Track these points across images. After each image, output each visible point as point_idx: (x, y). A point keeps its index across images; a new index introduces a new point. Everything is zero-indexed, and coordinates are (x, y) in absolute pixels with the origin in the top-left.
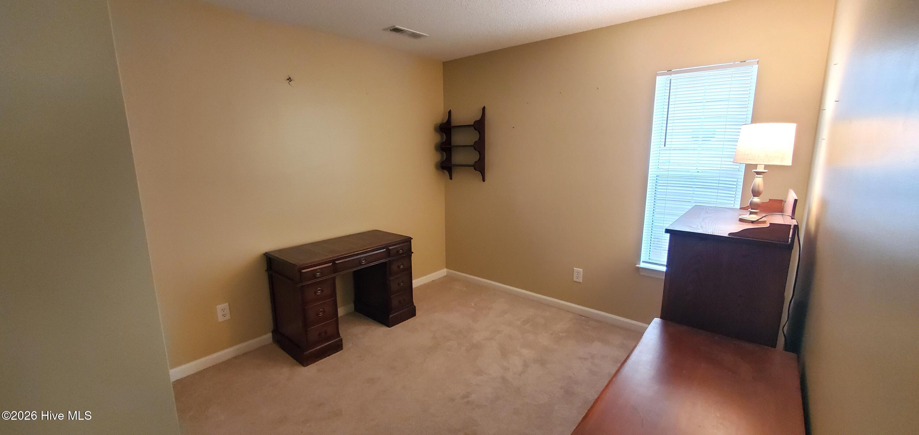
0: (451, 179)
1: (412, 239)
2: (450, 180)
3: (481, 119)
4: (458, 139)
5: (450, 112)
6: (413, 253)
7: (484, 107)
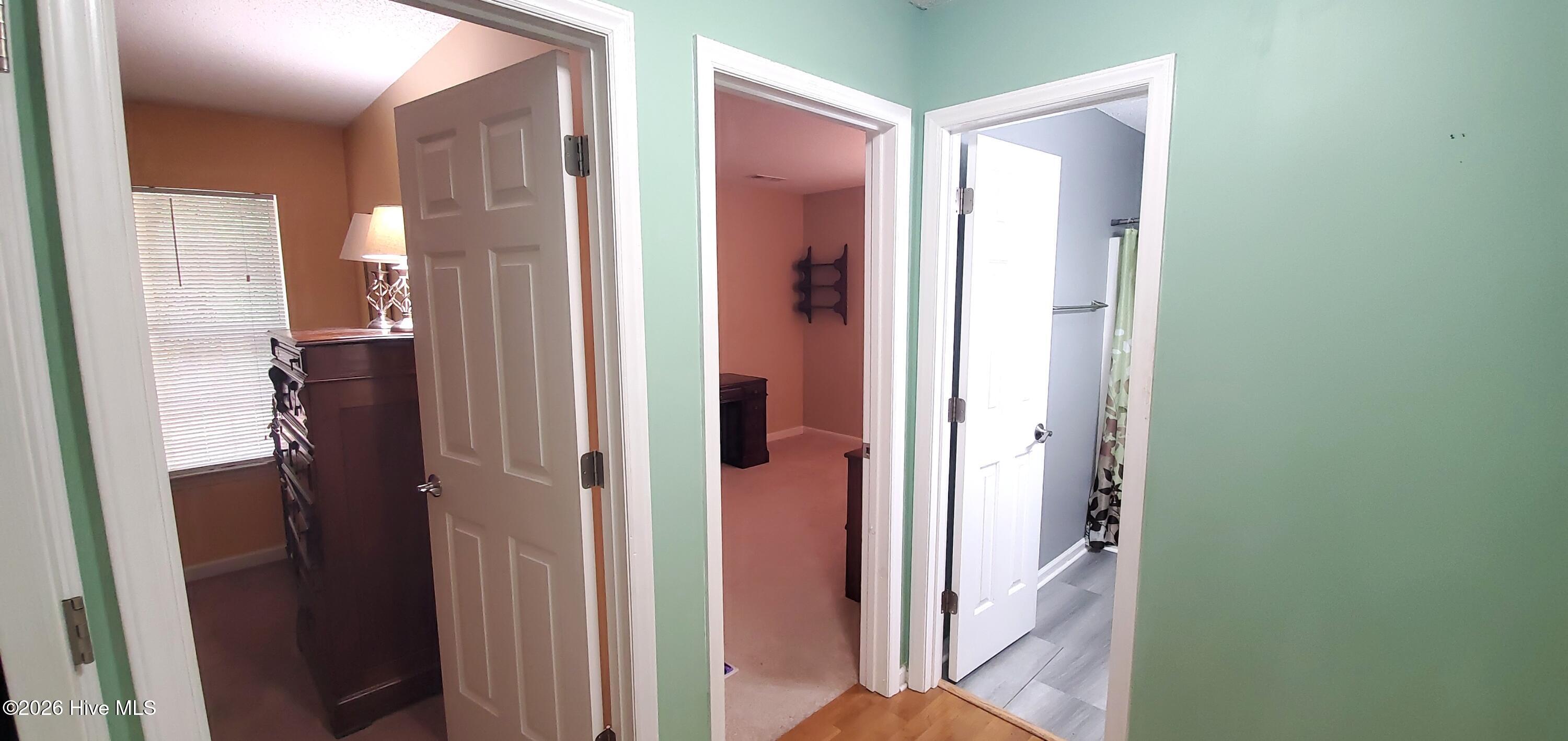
0: (810, 322)
1: (767, 380)
2: (808, 323)
3: (843, 257)
4: (819, 278)
5: (810, 249)
6: (767, 395)
7: (846, 245)
